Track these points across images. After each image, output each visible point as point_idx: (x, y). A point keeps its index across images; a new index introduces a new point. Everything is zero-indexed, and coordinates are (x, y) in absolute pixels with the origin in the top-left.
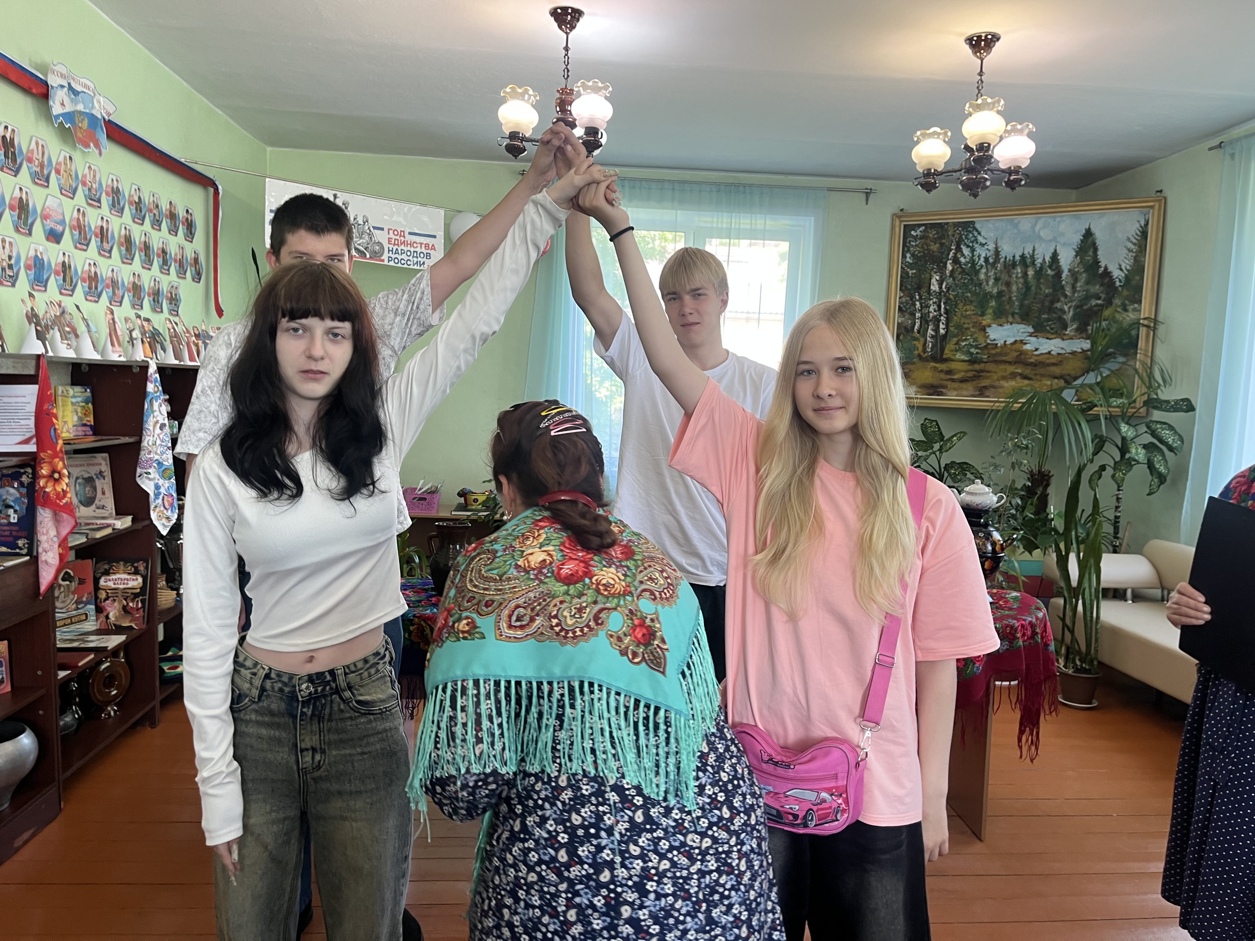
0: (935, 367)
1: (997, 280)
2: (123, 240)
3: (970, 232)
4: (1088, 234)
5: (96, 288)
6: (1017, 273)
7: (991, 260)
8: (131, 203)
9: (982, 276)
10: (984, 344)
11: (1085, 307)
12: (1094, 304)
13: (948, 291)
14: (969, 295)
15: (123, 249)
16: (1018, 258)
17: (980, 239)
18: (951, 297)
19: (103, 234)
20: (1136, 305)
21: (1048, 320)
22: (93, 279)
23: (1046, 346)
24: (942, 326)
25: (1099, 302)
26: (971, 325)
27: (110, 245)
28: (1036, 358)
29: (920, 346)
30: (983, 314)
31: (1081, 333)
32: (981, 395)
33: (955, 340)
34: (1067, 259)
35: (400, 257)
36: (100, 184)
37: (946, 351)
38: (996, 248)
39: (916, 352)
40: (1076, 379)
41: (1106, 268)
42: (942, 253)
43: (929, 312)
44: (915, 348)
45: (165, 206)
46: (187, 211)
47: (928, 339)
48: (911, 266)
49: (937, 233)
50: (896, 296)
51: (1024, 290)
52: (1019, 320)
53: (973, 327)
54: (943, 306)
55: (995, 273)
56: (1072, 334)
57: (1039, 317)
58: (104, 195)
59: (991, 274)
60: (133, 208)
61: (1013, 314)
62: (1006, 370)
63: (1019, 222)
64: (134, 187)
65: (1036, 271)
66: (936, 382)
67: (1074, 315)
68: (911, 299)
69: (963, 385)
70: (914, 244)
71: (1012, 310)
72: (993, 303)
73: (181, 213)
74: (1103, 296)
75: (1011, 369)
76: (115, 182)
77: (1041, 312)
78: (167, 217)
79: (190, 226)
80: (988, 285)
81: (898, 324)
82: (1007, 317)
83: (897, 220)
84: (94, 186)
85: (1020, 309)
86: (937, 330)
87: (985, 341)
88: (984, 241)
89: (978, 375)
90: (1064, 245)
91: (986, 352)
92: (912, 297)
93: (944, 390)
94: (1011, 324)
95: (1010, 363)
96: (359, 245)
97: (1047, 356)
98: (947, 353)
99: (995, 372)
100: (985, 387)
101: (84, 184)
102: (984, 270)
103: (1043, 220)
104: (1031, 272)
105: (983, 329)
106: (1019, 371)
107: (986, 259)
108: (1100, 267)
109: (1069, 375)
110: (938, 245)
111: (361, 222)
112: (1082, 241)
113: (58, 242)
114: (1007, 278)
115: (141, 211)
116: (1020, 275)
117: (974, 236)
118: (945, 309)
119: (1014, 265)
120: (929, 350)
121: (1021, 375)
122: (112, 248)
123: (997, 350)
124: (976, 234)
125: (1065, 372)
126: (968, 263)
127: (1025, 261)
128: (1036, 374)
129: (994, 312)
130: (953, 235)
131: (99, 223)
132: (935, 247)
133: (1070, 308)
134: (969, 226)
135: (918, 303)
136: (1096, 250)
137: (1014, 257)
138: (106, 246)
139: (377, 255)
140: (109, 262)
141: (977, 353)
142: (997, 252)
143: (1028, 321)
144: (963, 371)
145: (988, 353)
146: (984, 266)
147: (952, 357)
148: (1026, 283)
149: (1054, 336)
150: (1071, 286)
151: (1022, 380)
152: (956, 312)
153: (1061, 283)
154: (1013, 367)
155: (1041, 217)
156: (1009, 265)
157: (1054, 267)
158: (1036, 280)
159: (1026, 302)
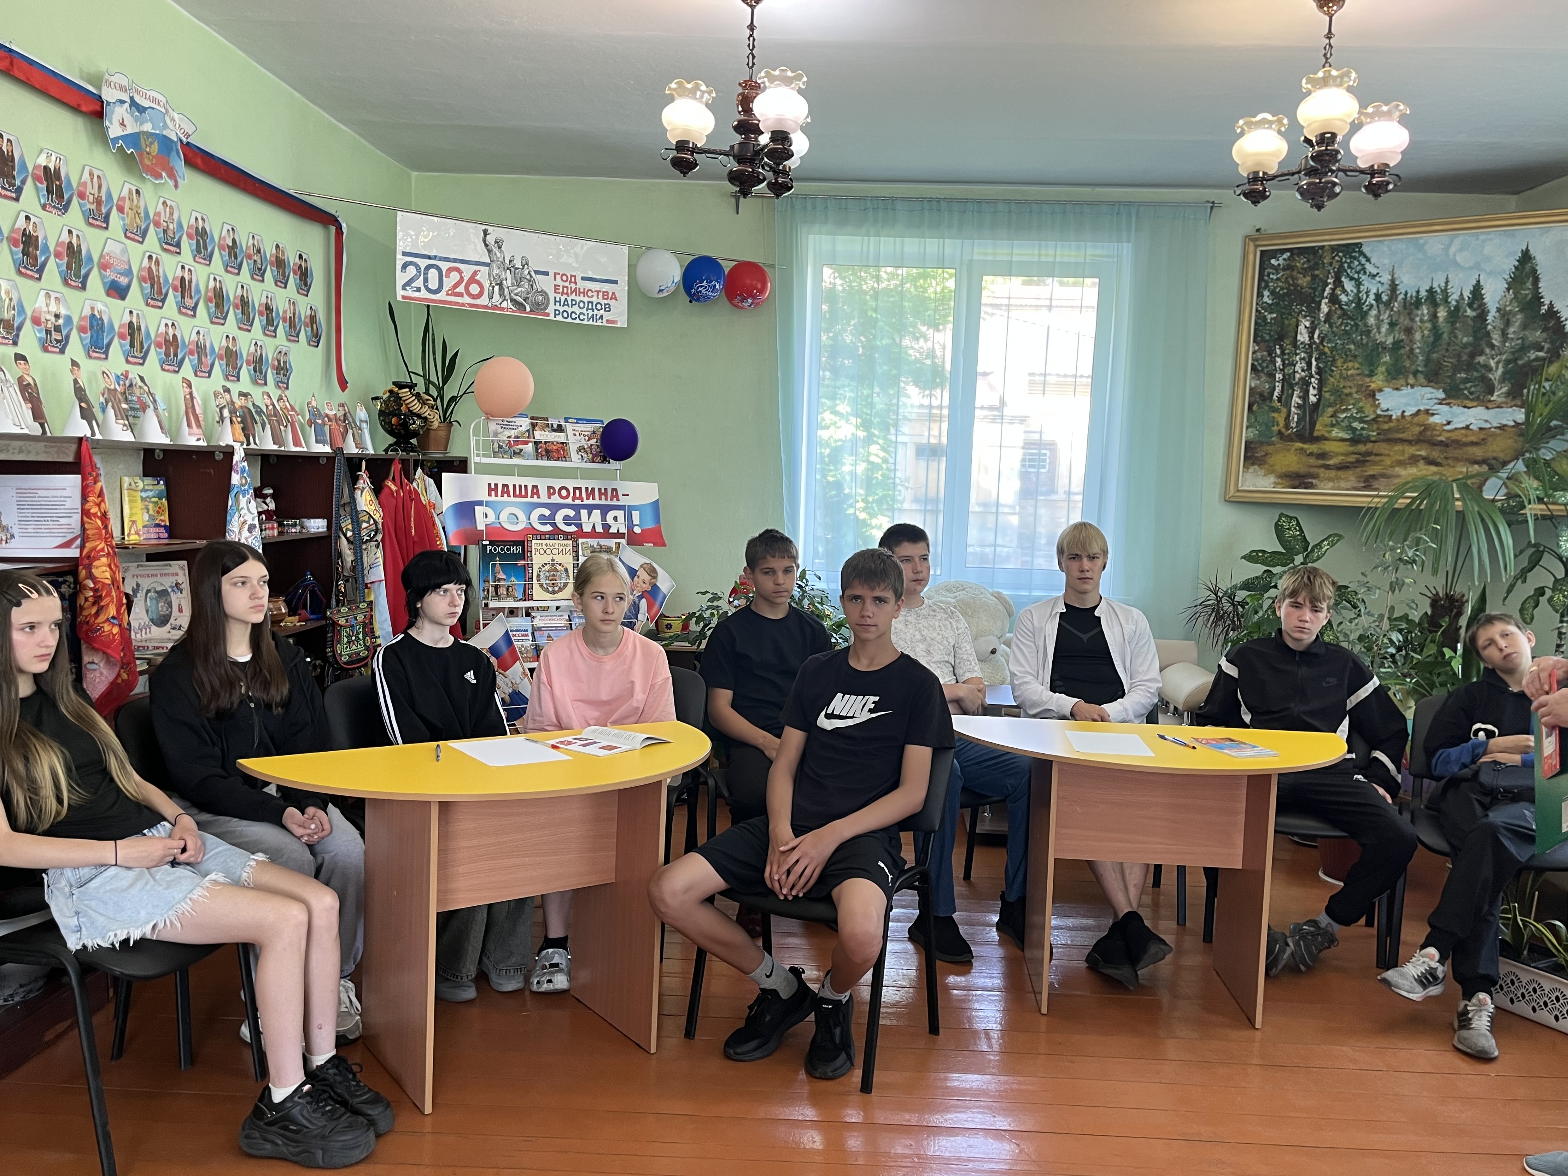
0: (1302, 449)
1: (1392, 325)
2: (211, 294)
3: (1355, 258)
4: (1526, 257)
5: (176, 355)
6: (1423, 315)
7: (1385, 298)
8: (221, 248)
9: (1371, 321)
10: (1373, 416)
11: (1520, 362)
12: (1533, 357)
13: (1322, 342)
14: (1352, 347)
15: (212, 305)
16: (1423, 293)
17: (1369, 268)
18: (1326, 350)
19: (183, 286)
21: (1466, 381)
22: (171, 344)
24: (1312, 391)
25: (1541, 354)
26: (1354, 390)
27: (194, 300)
28: (1449, 435)
29: (1280, 418)
30: (1371, 374)
31: (1514, 398)
32: (1367, 487)
33: (1330, 410)
34: (1494, 293)
35: (570, 310)
36: (180, 225)
37: (1318, 427)
38: (1393, 280)
39: (1275, 428)
40: (1505, 464)
41: (1551, 306)
42: (1315, 289)
43: (1294, 372)
44: (1274, 422)
45: (269, 251)
46: (301, 257)
47: (1293, 409)
48: (1269, 308)
49: (1308, 261)
50: (1249, 349)
51: (1431, 339)
52: (1424, 381)
53: (1357, 392)
54: (1314, 363)
55: (1390, 316)
56: (1500, 400)
57: (1452, 377)
58: (185, 237)
59: (1385, 316)
60: (226, 253)
61: (1415, 373)
62: (1403, 451)
63: (1424, 245)
64: (226, 227)
65: (1450, 312)
66: (1303, 470)
67: (1504, 374)
68: (1270, 355)
69: (1340, 473)
70: (1274, 277)
71: (1414, 367)
72: (1387, 358)
73: (292, 259)
74: (1547, 346)
75: (1411, 450)
76: (200, 221)
77: (1456, 369)
78: (272, 264)
79: (304, 275)
80: (1379, 333)
81: (1251, 389)
82: (1407, 378)
83: (1251, 244)
84: (171, 226)
85: (1426, 366)
86: (1305, 396)
87: (1375, 412)
88: (1374, 272)
89: (1362, 460)
90: (1490, 273)
91: (1375, 427)
92: (1271, 352)
93: (1314, 481)
94: (1412, 387)
95: (1410, 442)
96: (516, 295)
97: (1463, 431)
98: (1320, 429)
99: (1389, 455)
100: (1373, 477)
101: (157, 224)
102: (1374, 312)
103: (1461, 238)
104: (1442, 313)
105: (1372, 395)
106: (1423, 453)
107: (1378, 297)
108: (1542, 304)
109: (1495, 459)
110: (1308, 278)
111: (519, 265)
112: (1516, 268)
113: (123, 298)
114: (1407, 322)
115: (236, 258)
116: (1426, 318)
117: (1360, 264)
118: (1318, 367)
119: (1418, 303)
120: (1294, 425)
121: (1424, 458)
122: (197, 304)
123: (1391, 425)
124: (1363, 260)
125: (1489, 455)
126: (1352, 302)
127: (1434, 298)
128: (1446, 458)
129: (1387, 370)
130: (1331, 264)
131: (179, 273)
132: (1304, 281)
133: (1498, 363)
134: (1352, 250)
135: (1279, 360)
136: (1536, 280)
137: (1418, 292)
138: (189, 302)
139: (540, 307)
140: (194, 321)
141: (1363, 429)
142: (1393, 286)
143: (1436, 383)
144: (1342, 454)
145: (1378, 429)
146: (1375, 307)
147: (1326, 435)
148: (1435, 329)
149: (1475, 404)
150: (1500, 332)
151: (1426, 467)
152: (1333, 371)
153: (1486, 327)
154: (1414, 448)
155: (1457, 235)
156: (1411, 304)
157: (1475, 306)
158: (1449, 325)
159: (1435, 355)
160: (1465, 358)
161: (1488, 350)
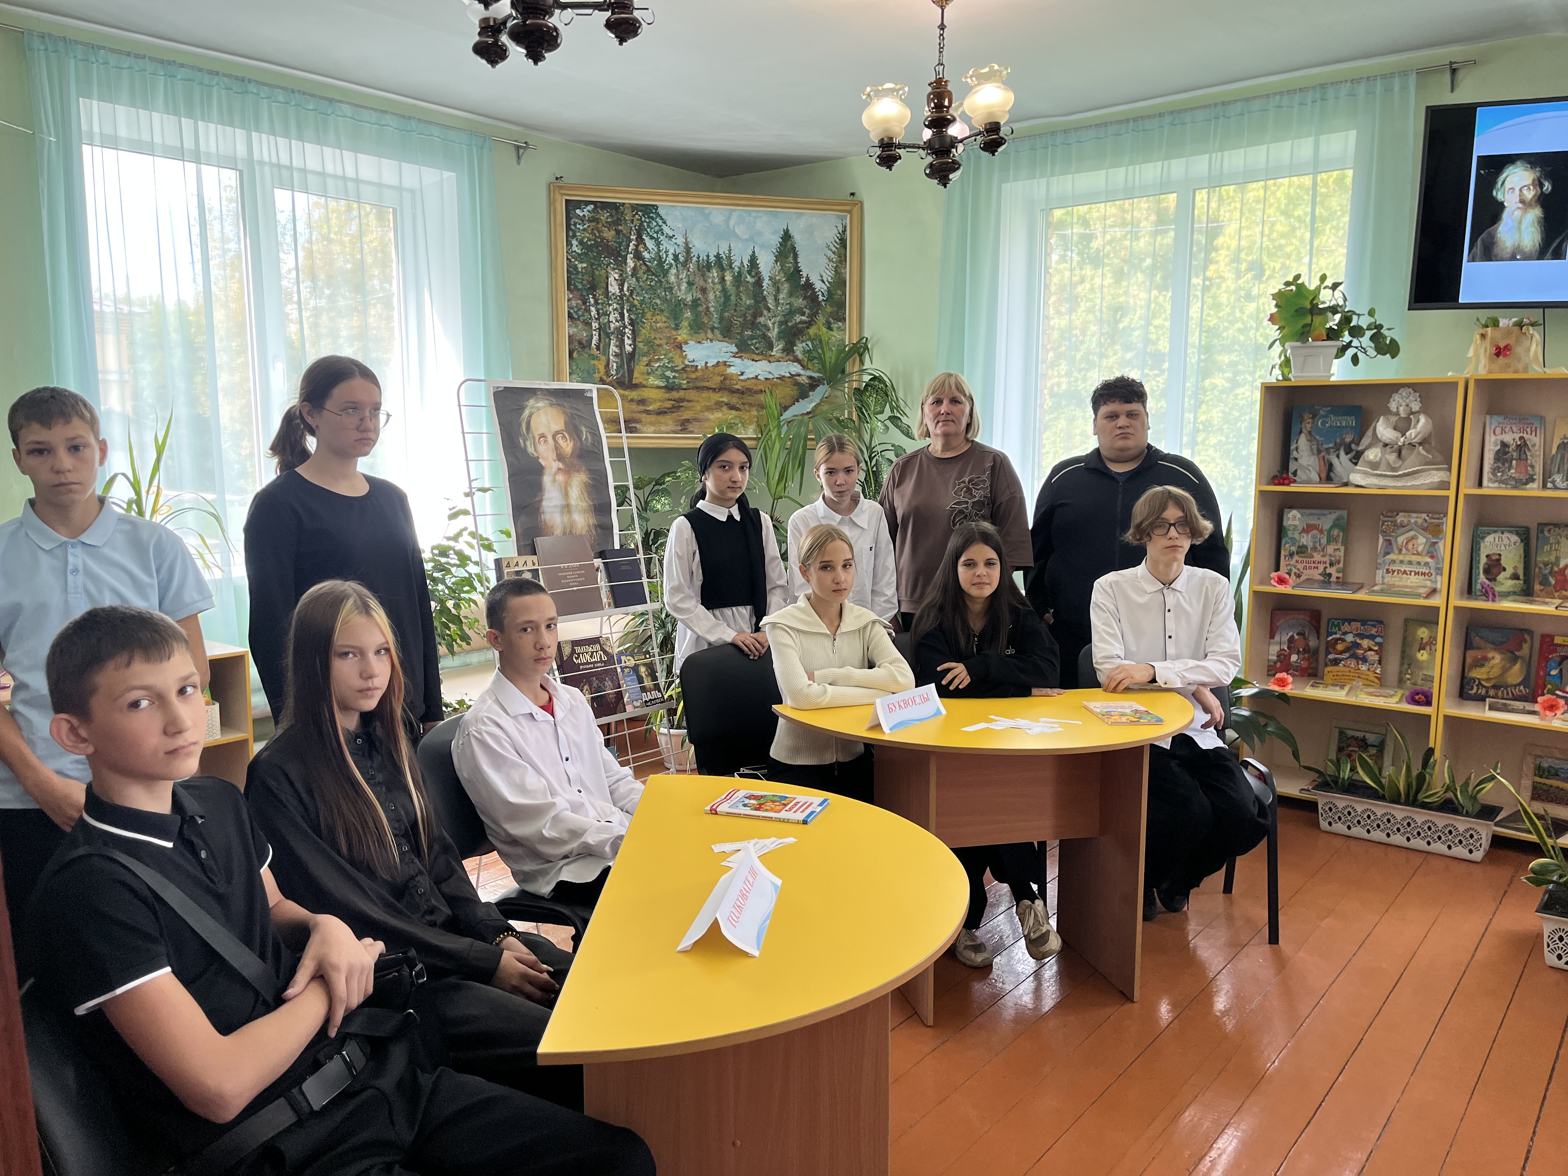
0: (625, 395)
1: (690, 284)
3: (652, 219)
4: (787, 236)
6: (714, 277)
7: (681, 259)
9: (672, 279)
10: (682, 366)
12: (798, 320)
13: (631, 294)
14: (658, 301)
16: (712, 259)
17: (666, 229)
18: (636, 302)
20: (840, 324)
21: (752, 338)
23: (752, 369)
24: (627, 341)
25: (804, 318)
26: (664, 341)
28: (743, 384)
29: (601, 366)
30: (677, 327)
31: (788, 354)
32: (684, 430)
33: (645, 359)
34: (767, 264)
37: (636, 375)
38: (687, 243)
39: (597, 375)
41: (808, 279)
42: (620, 244)
44: (595, 369)
47: (611, 357)
48: (580, 257)
49: (611, 216)
50: (563, 296)
51: (722, 299)
52: (720, 337)
53: (667, 344)
54: (626, 315)
55: (688, 276)
56: (779, 355)
57: (741, 334)
59: (683, 276)
61: (713, 329)
62: (710, 398)
63: (710, 214)
65: (734, 277)
67: (779, 333)
68: (584, 303)
69: (660, 418)
70: (581, 228)
71: (711, 323)
74: (807, 311)
75: (716, 397)
77: (744, 327)
80: (680, 291)
81: (570, 337)
82: (706, 333)
83: (555, 192)
85: (720, 323)
86: (621, 345)
87: (683, 362)
88: (670, 233)
89: (677, 406)
90: (762, 246)
91: (685, 376)
92: (585, 301)
93: (638, 426)
95: (714, 390)
97: (754, 381)
98: (637, 378)
99: (698, 401)
100: (688, 421)
102: (673, 271)
103: (737, 213)
104: (728, 278)
105: (679, 347)
106: (725, 400)
107: (676, 257)
108: (802, 276)
110: (613, 233)
112: (781, 244)
114: (702, 283)
116: (716, 280)
117: (657, 225)
118: (631, 319)
119: (708, 266)
120: (614, 373)
121: (727, 404)
123: (698, 374)
124: (660, 222)
126: (654, 259)
127: (721, 263)
128: (743, 404)
129: (690, 325)
130: (632, 221)
132: (609, 234)
133: (774, 324)
134: (649, 210)
135: (593, 309)
136: (796, 256)
137: (708, 256)
141: (674, 377)
142: (688, 250)
143: (730, 338)
144: (660, 401)
145: (687, 378)
146: (674, 266)
147: (644, 382)
148: (724, 290)
149: (760, 357)
150: (773, 298)
151: (729, 411)
152: (644, 323)
153: (762, 293)
154: (718, 395)
155: (735, 210)
156: (703, 267)
157: (753, 273)
158: (734, 288)
159: (726, 314)
160: (749, 318)
161: (765, 312)
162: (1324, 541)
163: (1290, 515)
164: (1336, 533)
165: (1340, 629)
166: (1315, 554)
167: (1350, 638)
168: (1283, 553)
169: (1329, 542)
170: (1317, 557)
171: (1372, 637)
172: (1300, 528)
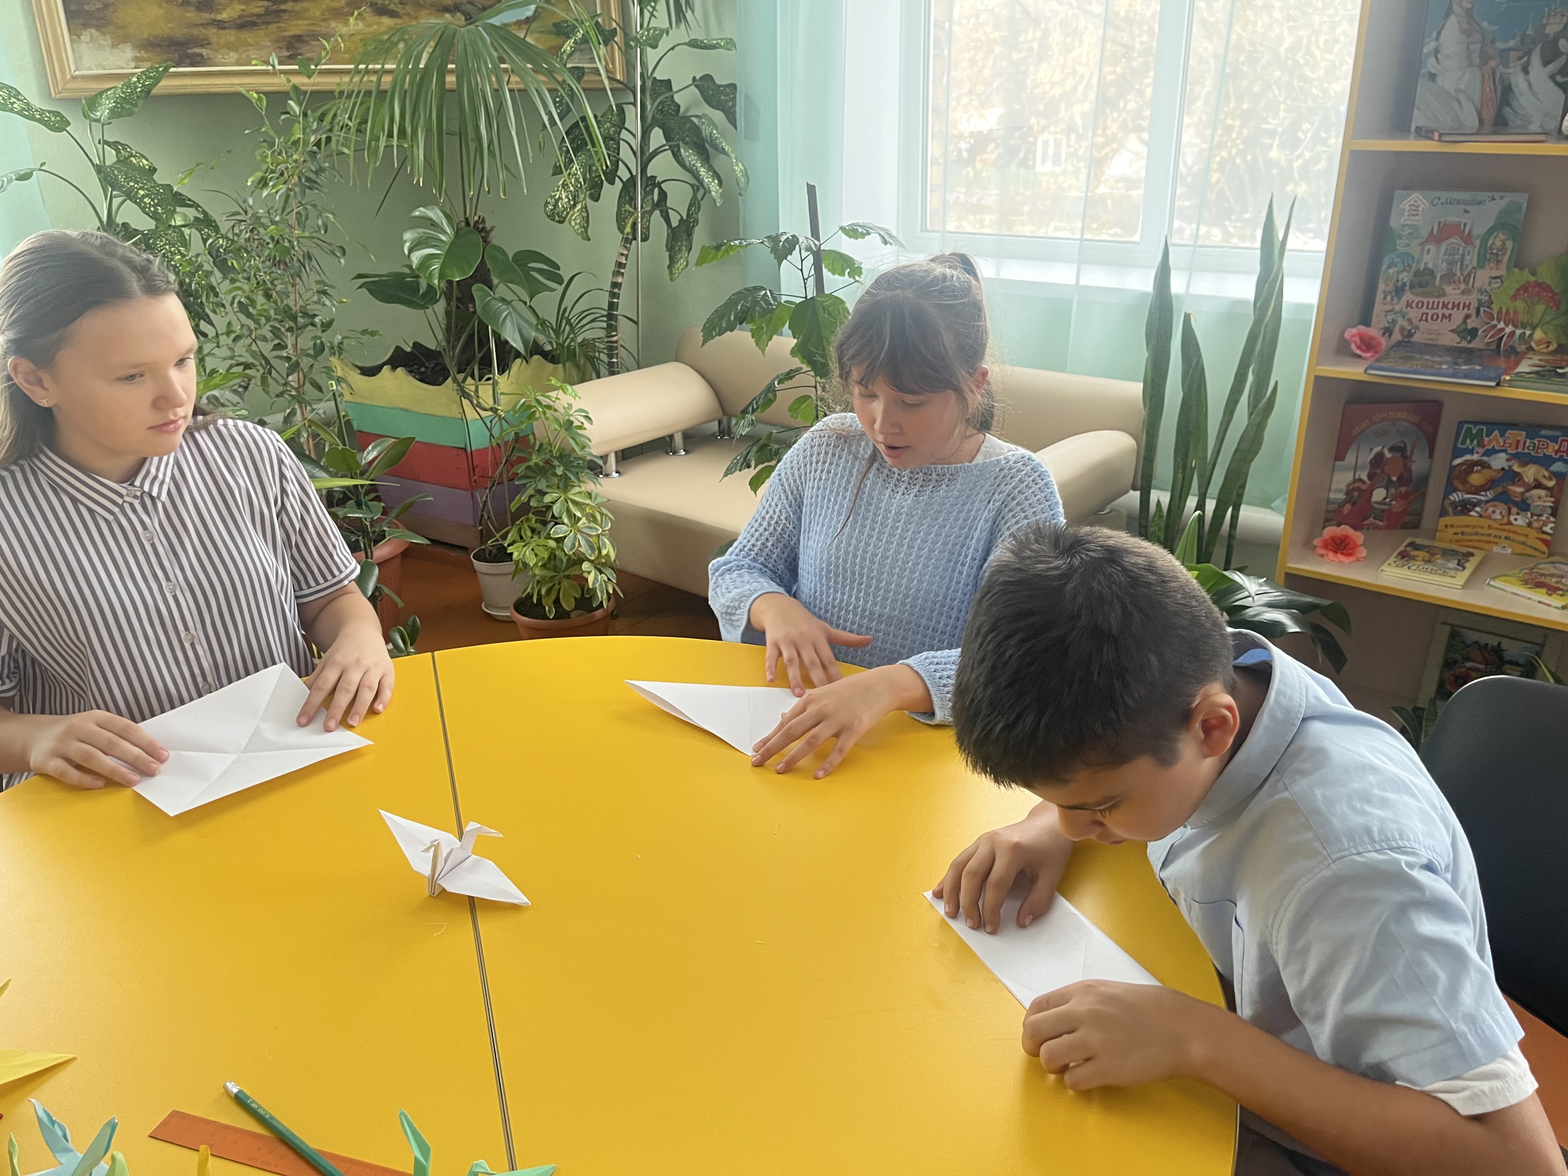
32: (296, 58)
66: (180, 33)
69: (246, 36)
89: (275, 10)
93: (204, 51)
100: (300, 38)
151: (376, 18)
162: (1471, 260)
163: (1405, 205)
164: (1498, 243)
165: (1481, 444)
166: (1449, 289)
167: (1499, 462)
168: (1381, 286)
169: (1481, 265)
170: (1453, 294)
171: (1546, 462)
172: (1425, 233)
